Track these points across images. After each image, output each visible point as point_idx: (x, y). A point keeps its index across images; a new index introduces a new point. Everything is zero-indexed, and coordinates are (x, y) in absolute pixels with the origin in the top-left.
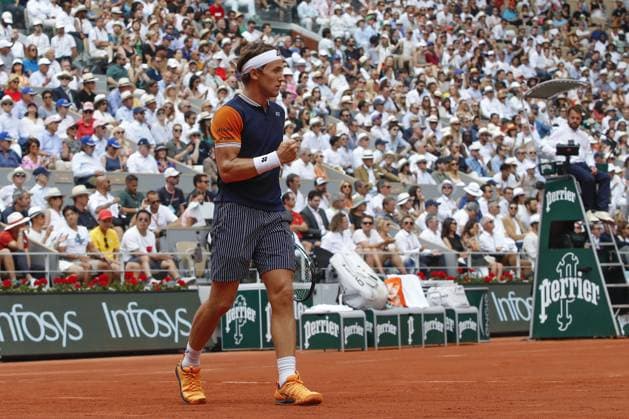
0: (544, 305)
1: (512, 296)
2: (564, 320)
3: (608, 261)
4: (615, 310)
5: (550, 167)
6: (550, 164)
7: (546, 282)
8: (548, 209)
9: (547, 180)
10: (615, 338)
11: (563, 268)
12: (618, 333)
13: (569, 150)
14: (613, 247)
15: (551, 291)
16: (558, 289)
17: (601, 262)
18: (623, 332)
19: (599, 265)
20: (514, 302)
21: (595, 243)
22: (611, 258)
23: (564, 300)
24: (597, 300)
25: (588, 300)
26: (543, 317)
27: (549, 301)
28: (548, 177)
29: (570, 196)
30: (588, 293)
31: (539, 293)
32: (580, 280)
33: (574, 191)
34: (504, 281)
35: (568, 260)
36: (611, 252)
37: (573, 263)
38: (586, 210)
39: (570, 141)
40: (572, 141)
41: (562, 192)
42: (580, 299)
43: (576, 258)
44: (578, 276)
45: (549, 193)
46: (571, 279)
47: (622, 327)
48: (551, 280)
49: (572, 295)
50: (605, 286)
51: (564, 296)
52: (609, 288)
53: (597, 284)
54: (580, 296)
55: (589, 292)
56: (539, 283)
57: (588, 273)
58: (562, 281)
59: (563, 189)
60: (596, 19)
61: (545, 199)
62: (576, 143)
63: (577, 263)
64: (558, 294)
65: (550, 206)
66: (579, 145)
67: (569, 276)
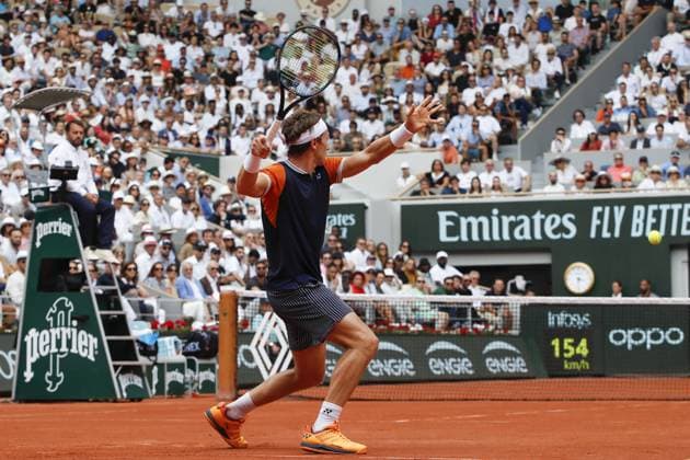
0: (30, 360)
2: (54, 379)
3: (109, 309)
4: (116, 367)
5: (42, 193)
6: (42, 189)
7: (33, 332)
8: (38, 244)
9: (39, 208)
10: (115, 401)
11: (54, 316)
12: (119, 396)
13: (66, 173)
14: (115, 292)
15: (39, 343)
16: (47, 341)
17: (100, 309)
18: (125, 395)
19: (98, 313)
21: (95, 288)
22: (112, 305)
23: (55, 354)
24: (95, 355)
25: (84, 354)
26: (29, 375)
27: (36, 356)
29: (65, 229)
30: (84, 347)
31: (24, 345)
32: (75, 331)
33: (70, 222)
35: (61, 306)
36: (113, 297)
37: (66, 310)
38: (84, 247)
39: (67, 162)
40: (70, 162)
41: (55, 224)
42: (74, 354)
43: (70, 303)
44: (72, 326)
45: (40, 225)
46: (63, 329)
47: (124, 387)
48: (40, 330)
49: (64, 348)
50: (105, 338)
51: (54, 350)
52: (109, 341)
53: (94, 336)
54: (74, 350)
55: (85, 345)
56: (25, 333)
57: (85, 322)
58: (52, 330)
59: (57, 220)
60: (103, 16)
61: (35, 231)
62: (74, 165)
63: (72, 310)
64: (48, 347)
65: (41, 240)
66: (78, 167)
67: (61, 326)
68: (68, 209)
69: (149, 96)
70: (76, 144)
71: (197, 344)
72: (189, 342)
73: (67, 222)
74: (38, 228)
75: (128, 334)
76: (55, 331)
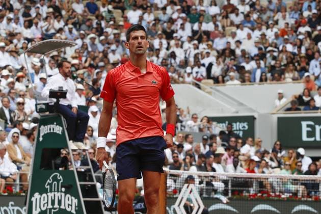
0: (35, 213)
1: (12, 205)
3: (85, 181)
5: (44, 107)
6: (44, 104)
7: (37, 195)
8: (41, 139)
9: (41, 116)
11: (50, 185)
13: (59, 94)
15: (40, 202)
16: (46, 201)
17: (80, 181)
19: (78, 183)
20: (13, 210)
21: (76, 166)
22: (87, 178)
23: (50, 209)
24: (76, 210)
25: (69, 210)
27: (39, 210)
28: (41, 114)
29: (58, 130)
30: (69, 205)
31: (31, 203)
32: (63, 194)
33: (61, 125)
34: (6, 194)
35: (55, 179)
36: (88, 174)
37: (58, 181)
38: (70, 140)
39: (60, 87)
40: (62, 87)
41: (52, 126)
42: (63, 209)
43: (61, 177)
44: (61, 192)
45: (42, 127)
46: (56, 193)
48: (41, 194)
49: (56, 206)
50: (82, 199)
51: (50, 206)
52: (85, 202)
53: (76, 198)
54: (62, 207)
55: (70, 203)
56: (32, 195)
57: (70, 189)
58: (49, 194)
59: (53, 124)
61: (39, 131)
62: (64, 89)
63: (62, 181)
64: (46, 205)
65: (43, 136)
66: (67, 90)
67: (55, 191)
68: (60, 117)
69: (117, 46)
70: (66, 75)
71: (142, 204)
72: (138, 202)
73: (59, 125)
74: (41, 129)
75: (97, 196)
76: (51, 195)
